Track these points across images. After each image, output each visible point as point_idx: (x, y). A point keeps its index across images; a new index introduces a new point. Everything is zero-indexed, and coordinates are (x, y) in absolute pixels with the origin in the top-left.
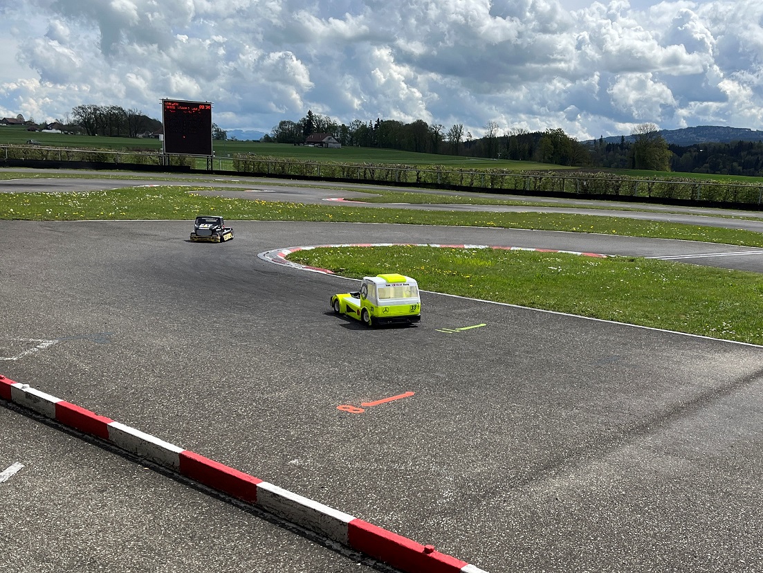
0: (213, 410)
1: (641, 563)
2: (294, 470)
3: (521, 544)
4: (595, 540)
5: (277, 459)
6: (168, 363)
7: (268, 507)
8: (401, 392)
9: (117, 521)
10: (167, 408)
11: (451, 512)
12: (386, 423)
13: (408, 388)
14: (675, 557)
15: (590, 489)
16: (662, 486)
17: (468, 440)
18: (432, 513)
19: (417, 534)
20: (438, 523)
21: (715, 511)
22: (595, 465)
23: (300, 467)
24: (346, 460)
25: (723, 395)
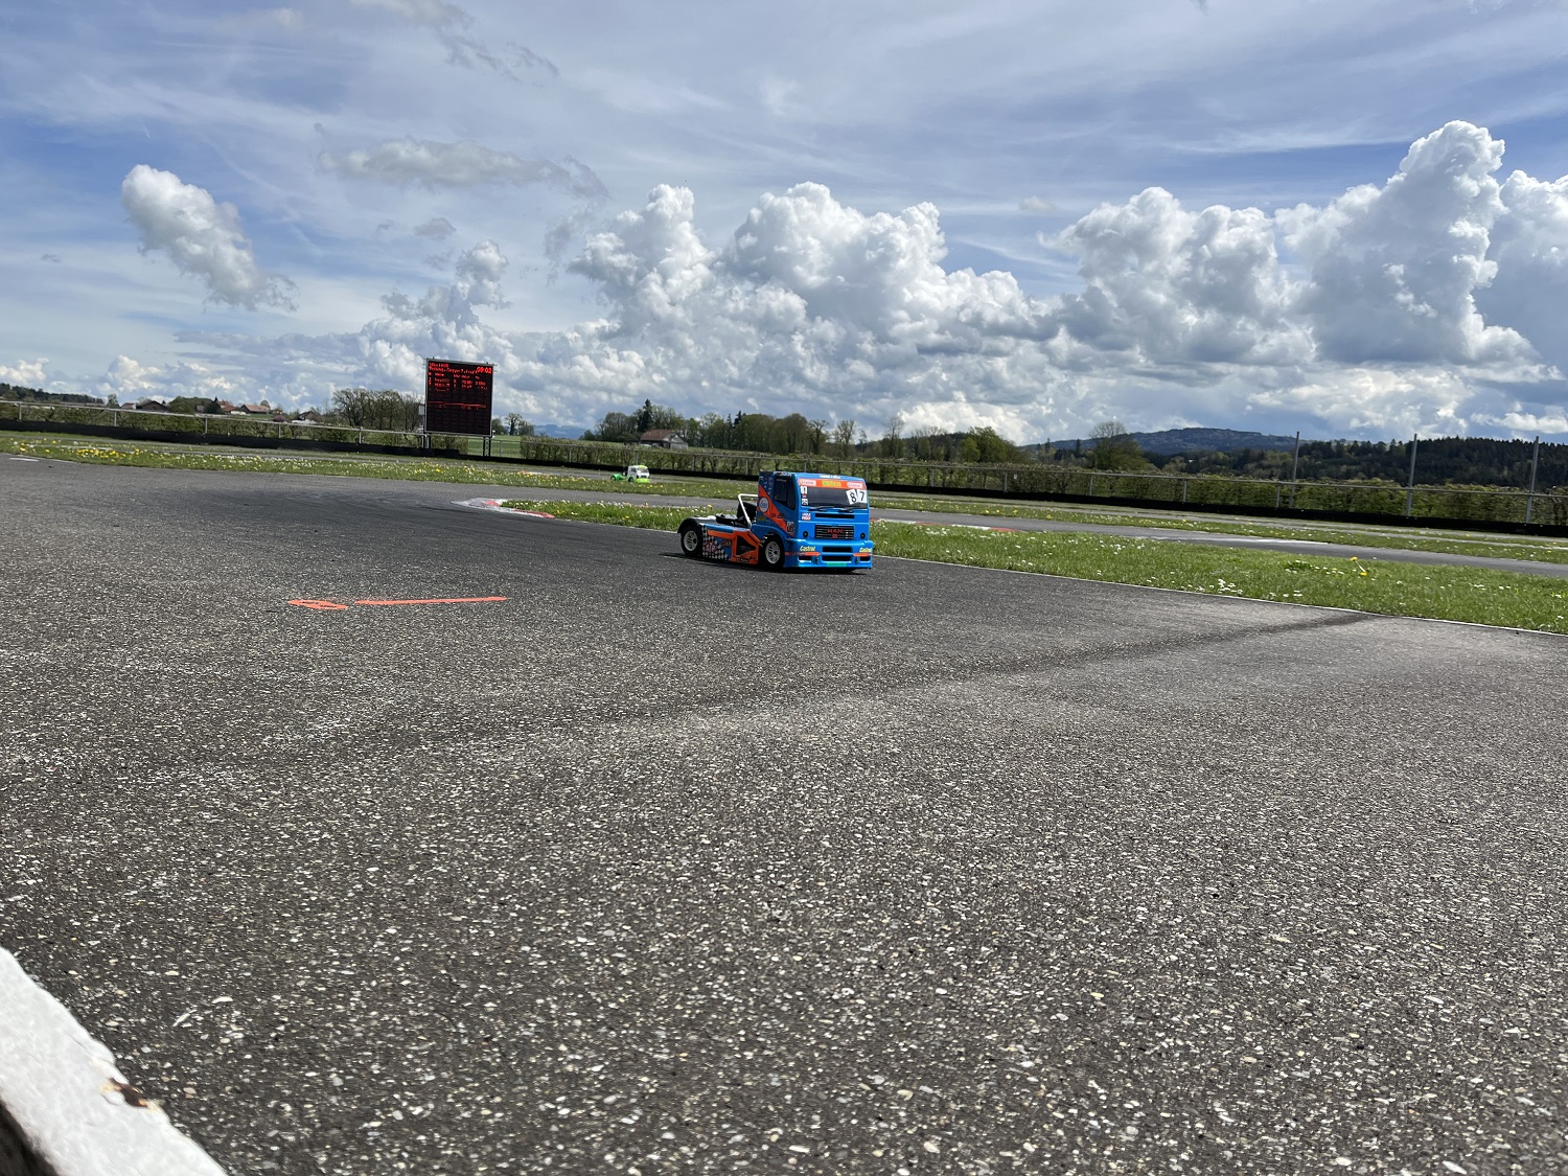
8: (482, 596)
13: (506, 594)
15: (796, 739)
25: (1217, 641)
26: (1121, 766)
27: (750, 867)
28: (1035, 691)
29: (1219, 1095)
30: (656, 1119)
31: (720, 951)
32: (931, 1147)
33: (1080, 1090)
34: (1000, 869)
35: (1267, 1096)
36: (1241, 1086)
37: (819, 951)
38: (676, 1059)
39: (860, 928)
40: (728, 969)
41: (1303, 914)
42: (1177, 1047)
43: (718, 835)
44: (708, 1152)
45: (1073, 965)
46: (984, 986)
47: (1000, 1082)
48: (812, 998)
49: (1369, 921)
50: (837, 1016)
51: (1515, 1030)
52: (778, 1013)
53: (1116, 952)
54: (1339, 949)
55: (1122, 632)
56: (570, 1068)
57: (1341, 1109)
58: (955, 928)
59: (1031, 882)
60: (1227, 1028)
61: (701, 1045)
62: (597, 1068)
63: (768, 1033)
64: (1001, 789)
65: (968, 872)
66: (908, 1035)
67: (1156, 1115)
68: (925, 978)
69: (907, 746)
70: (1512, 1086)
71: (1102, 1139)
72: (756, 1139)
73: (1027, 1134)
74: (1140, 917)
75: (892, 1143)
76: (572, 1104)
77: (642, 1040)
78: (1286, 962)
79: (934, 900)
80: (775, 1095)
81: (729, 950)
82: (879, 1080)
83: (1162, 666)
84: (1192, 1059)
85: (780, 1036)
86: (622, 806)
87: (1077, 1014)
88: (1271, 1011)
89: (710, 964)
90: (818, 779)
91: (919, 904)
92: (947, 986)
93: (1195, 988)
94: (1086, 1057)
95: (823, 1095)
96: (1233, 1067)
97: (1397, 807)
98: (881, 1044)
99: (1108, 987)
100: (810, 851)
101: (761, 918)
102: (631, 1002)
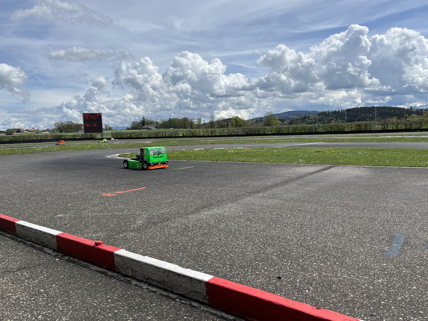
1: (245, 244)
3: (172, 241)
4: (219, 235)
5: (50, 216)
7: (21, 235)
8: (140, 188)
12: (123, 198)
13: (145, 186)
15: (224, 214)
16: (264, 210)
17: (165, 201)
18: (124, 231)
20: (126, 236)
21: (293, 217)
22: (229, 205)
23: (61, 218)
24: (90, 213)
25: (299, 179)
26: (282, 212)
27: (227, 238)
28: (264, 197)
29: (300, 259)
30: (231, 270)
31: (229, 250)
32: (265, 268)
33: (283, 260)
34: (265, 233)
35: (306, 258)
36: (303, 257)
37: (243, 248)
38: (230, 263)
39: (247, 245)
40: (231, 252)
41: (313, 234)
42: (294, 254)
43: (220, 233)
44: (239, 272)
45: (279, 246)
46: (267, 250)
47: (272, 261)
48: (245, 254)
49: (322, 234)
50: (249, 256)
51: (340, 247)
52: (241, 257)
53: (285, 243)
54: (317, 239)
55: (279, 179)
56: (217, 266)
57: (315, 258)
58: (261, 243)
59: (271, 235)
60: (301, 251)
61: (233, 262)
62: (221, 266)
63: (240, 259)
64: (263, 219)
65: (261, 234)
66: (259, 257)
67: (292, 262)
68: (259, 250)
69: (244, 213)
70: (338, 253)
71: (286, 265)
72: (244, 270)
73: (277, 266)
74: (288, 238)
75: (261, 268)
76: (221, 269)
77: (225, 262)
78: (310, 241)
79: (257, 239)
80: (245, 265)
81: (230, 250)
82: (257, 262)
83: (288, 187)
84: (297, 255)
85: (242, 259)
86: (201, 231)
87: (281, 252)
88: (307, 248)
89: (228, 252)
90: (231, 221)
91: (255, 240)
92: (262, 251)
93: (297, 247)
94: (283, 257)
95: (250, 265)
96: (302, 255)
97: (330, 214)
98: (256, 258)
99: (284, 248)
100: (235, 234)
101: (233, 245)
102: (220, 258)
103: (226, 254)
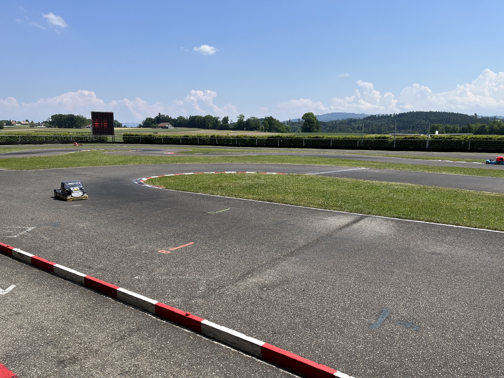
0: (103, 256)
1: (281, 314)
2: (135, 281)
3: (231, 309)
4: (263, 305)
5: (128, 277)
6: (85, 234)
7: (122, 299)
8: (188, 242)
9: (54, 309)
10: (82, 256)
11: (203, 296)
12: (179, 257)
13: (191, 241)
14: (296, 310)
16: (296, 279)
17: (214, 263)
18: (194, 297)
19: (186, 307)
20: (196, 302)
21: (317, 289)
22: (268, 271)
23: (139, 280)
24: (159, 275)
28: (296, 262)
29: (316, 328)
38: (272, 330)
40: (272, 321)
42: (313, 324)
70: (341, 325)
80: (281, 332)
103: (269, 322)
